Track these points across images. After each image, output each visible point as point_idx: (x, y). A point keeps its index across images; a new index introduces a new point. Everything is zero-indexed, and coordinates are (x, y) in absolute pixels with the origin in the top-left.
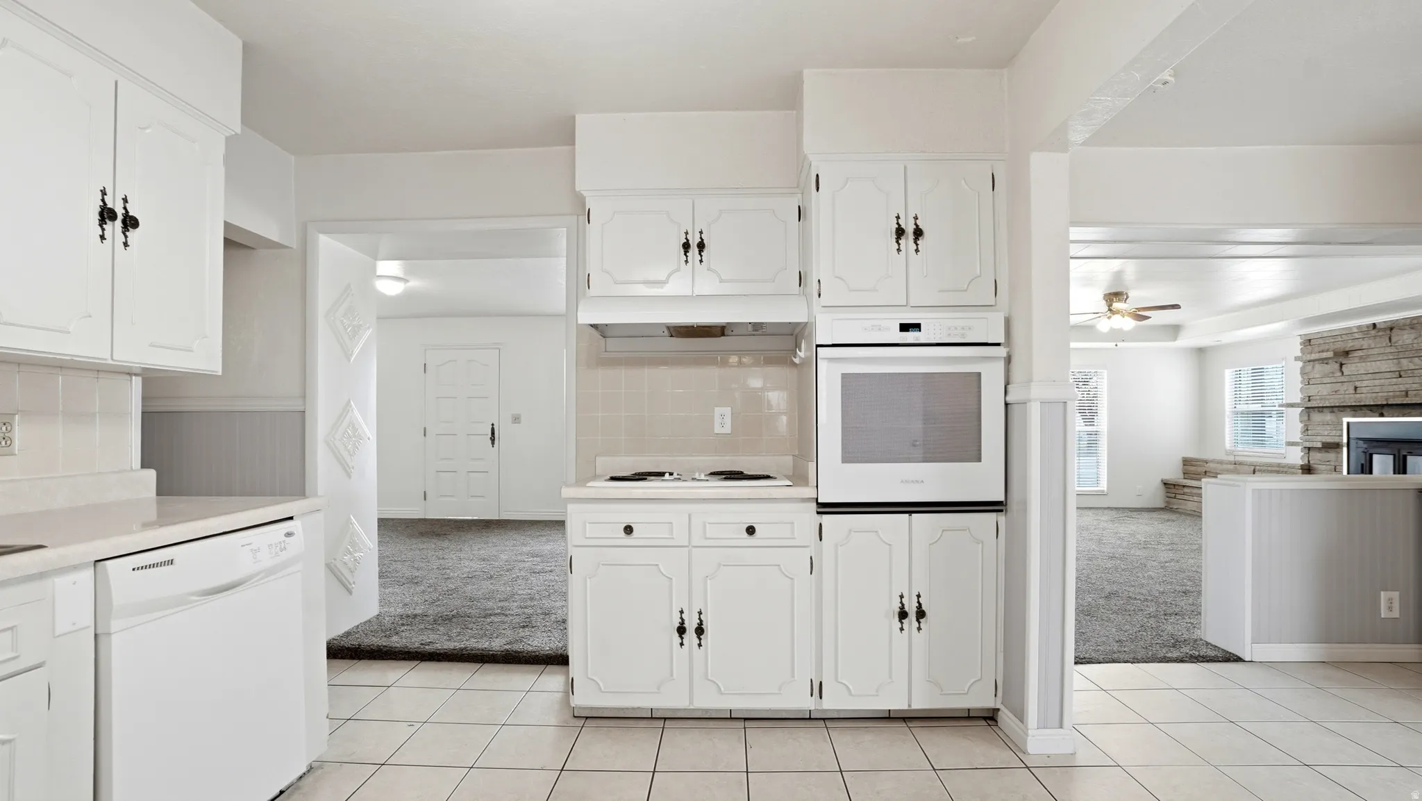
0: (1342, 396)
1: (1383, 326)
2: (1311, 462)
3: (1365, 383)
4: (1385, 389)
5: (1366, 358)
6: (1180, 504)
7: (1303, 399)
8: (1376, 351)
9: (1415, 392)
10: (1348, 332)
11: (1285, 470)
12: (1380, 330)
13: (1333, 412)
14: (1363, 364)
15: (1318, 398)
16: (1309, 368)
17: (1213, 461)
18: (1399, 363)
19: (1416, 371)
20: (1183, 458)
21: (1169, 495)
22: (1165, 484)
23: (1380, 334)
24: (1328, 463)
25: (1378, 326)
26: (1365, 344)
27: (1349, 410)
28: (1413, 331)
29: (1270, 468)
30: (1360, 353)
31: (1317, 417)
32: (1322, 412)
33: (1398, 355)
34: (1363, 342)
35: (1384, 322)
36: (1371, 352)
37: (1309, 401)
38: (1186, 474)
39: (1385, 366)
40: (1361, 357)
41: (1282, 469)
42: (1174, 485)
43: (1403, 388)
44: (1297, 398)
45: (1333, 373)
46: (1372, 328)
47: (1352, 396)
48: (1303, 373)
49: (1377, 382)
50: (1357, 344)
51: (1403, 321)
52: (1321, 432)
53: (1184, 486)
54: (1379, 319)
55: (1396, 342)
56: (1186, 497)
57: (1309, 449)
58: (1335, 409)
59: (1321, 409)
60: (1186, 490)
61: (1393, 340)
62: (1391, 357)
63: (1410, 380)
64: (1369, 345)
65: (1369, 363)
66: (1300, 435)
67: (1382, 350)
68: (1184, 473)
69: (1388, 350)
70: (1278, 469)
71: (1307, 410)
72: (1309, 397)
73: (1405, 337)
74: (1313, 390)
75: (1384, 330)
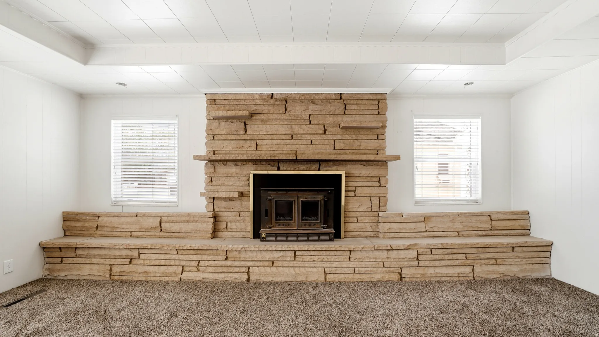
0: (245, 152)
1: (278, 97)
2: (216, 210)
3: (265, 142)
4: (281, 147)
5: (266, 121)
6: (70, 269)
7: (209, 152)
8: (275, 116)
9: (302, 152)
10: (250, 97)
11: (196, 219)
12: (276, 100)
13: (236, 165)
14: (264, 126)
15: (223, 152)
16: (215, 124)
17: (107, 215)
18: (292, 127)
19: (303, 135)
20: (63, 213)
21: (51, 260)
22: (44, 248)
23: (278, 103)
24: (232, 210)
25: (275, 96)
26: (266, 109)
27: (250, 163)
28: (303, 104)
29: (179, 219)
30: (262, 117)
31: (222, 169)
32: (226, 165)
33: (291, 122)
34: (264, 108)
35: (281, 94)
36: (271, 117)
37: (214, 154)
38: (67, 232)
39: (282, 129)
40: (262, 120)
41: (192, 219)
42: (60, 248)
43: (294, 148)
44: (203, 151)
45: (237, 131)
46: (270, 97)
47: (254, 152)
48: (209, 129)
49: (275, 142)
50: (259, 108)
51: (294, 95)
52: (226, 183)
53: (76, 248)
54: (277, 90)
55: (289, 112)
56: (78, 260)
57: (214, 198)
58: (239, 163)
59: (225, 162)
60: (79, 252)
61: (288, 109)
62: (286, 123)
63: (300, 142)
64: (269, 111)
65: (268, 126)
66: (204, 185)
67: (279, 117)
68: (65, 230)
69: (284, 117)
70: (187, 219)
71: (212, 163)
72: (214, 151)
73: (298, 108)
74: (217, 145)
75: (281, 100)
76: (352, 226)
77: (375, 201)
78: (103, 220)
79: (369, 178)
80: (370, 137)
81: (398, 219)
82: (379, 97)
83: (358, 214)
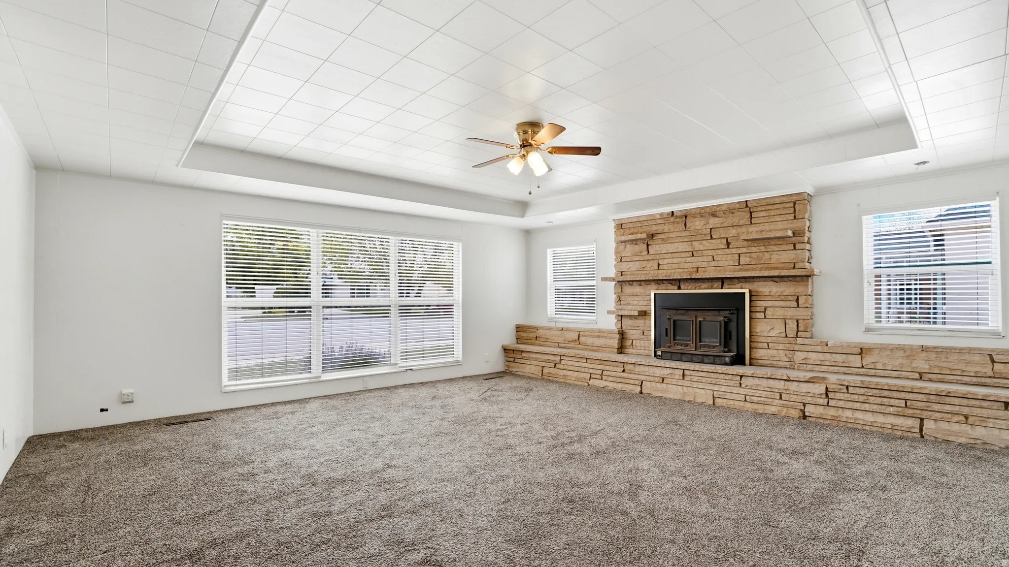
0: (647, 272)
1: (679, 214)
2: (623, 328)
3: (666, 261)
4: (682, 265)
5: (667, 240)
6: (518, 367)
7: (617, 274)
8: (675, 234)
9: (704, 269)
10: (651, 219)
11: (605, 335)
12: (677, 217)
13: (640, 285)
14: (665, 245)
15: (629, 273)
16: (622, 247)
17: (542, 328)
18: (692, 245)
19: (704, 252)
20: (516, 325)
21: (508, 359)
22: (505, 349)
23: (678, 220)
24: (637, 328)
25: (675, 214)
26: (666, 228)
27: (653, 283)
28: (703, 219)
29: (592, 334)
30: (663, 236)
31: (628, 289)
32: (632, 285)
33: (691, 238)
34: (664, 227)
35: (680, 211)
36: (671, 235)
37: (622, 275)
39: (682, 247)
40: (663, 239)
41: (602, 334)
42: (513, 350)
43: (695, 265)
44: (612, 273)
45: (641, 252)
46: (671, 215)
47: (656, 272)
48: (617, 252)
49: (675, 260)
50: (659, 228)
51: (694, 211)
52: (631, 302)
53: (522, 351)
54: (677, 208)
55: (689, 228)
56: (523, 361)
57: (622, 316)
58: (643, 283)
59: (631, 282)
60: (524, 355)
61: (687, 226)
62: (686, 240)
63: (701, 259)
64: (669, 229)
65: (669, 245)
66: (614, 305)
67: (679, 234)
68: (517, 339)
69: (684, 234)
70: (599, 334)
71: (620, 283)
72: (622, 272)
73: (697, 223)
74: (624, 267)
75: (681, 217)
76: (760, 353)
77: (792, 325)
78: (541, 332)
79: (783, 297)
80: (783, 247)
81: (819, 349)
82: (794, 198)
83: (769, 340)
